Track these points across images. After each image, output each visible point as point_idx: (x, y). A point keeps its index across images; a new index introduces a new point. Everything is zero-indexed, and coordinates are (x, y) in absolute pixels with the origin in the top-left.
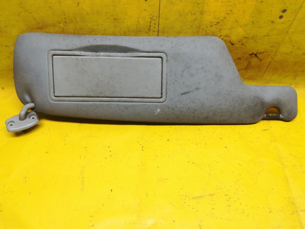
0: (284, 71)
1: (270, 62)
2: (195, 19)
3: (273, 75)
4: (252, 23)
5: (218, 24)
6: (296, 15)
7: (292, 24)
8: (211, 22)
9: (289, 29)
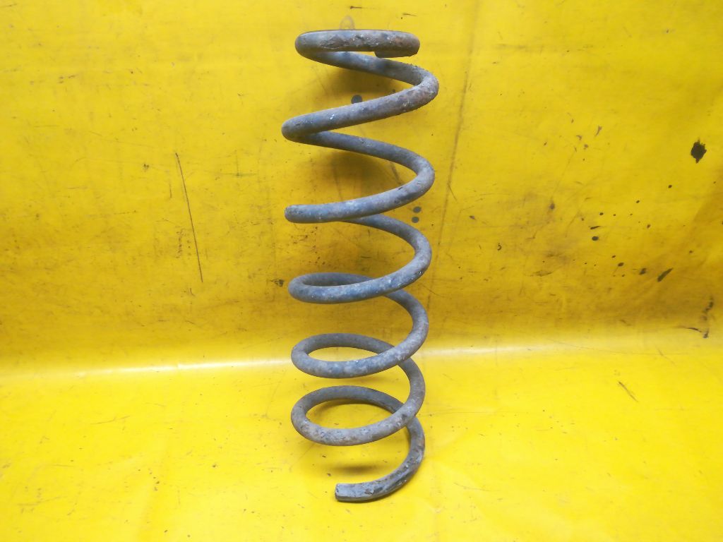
0: (463, 313)
1: (429, 297)
2: (262, 233)
3: (444, 321)
4: (368, 233)
5: (308, 239)
6: (444, 217)
7: (441, 229)
8: (292, 237)
9: (440, 238)
